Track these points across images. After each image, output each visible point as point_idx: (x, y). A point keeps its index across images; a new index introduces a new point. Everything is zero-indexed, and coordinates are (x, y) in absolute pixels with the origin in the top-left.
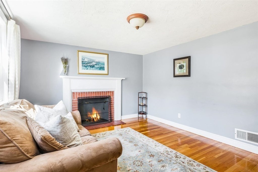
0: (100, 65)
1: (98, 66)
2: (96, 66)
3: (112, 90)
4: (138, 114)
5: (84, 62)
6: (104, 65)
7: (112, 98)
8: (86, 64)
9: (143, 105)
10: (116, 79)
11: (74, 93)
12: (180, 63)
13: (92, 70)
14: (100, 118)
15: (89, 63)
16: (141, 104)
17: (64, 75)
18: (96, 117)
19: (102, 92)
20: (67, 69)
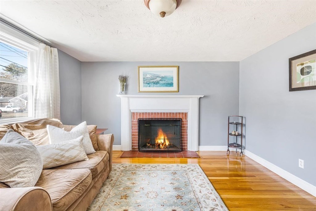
0: (166, 81)
1: (163, 82)
2: (161, 82)
3: (184, 111)
4: (227, 146)
5: (146, 79)
6: (173, 80)
7: (184, 121)
8: (149, 80)
9: (237, 134)
10: (190, 97)
11: (134, 114)
12: (302, 64)
13: (156, 87)
14: (169, 145)
15: (151, 80)
16: (233, 133)
17: (121, 94)
18: (164, 143)
19: (170, 113)
20: (125, 88)
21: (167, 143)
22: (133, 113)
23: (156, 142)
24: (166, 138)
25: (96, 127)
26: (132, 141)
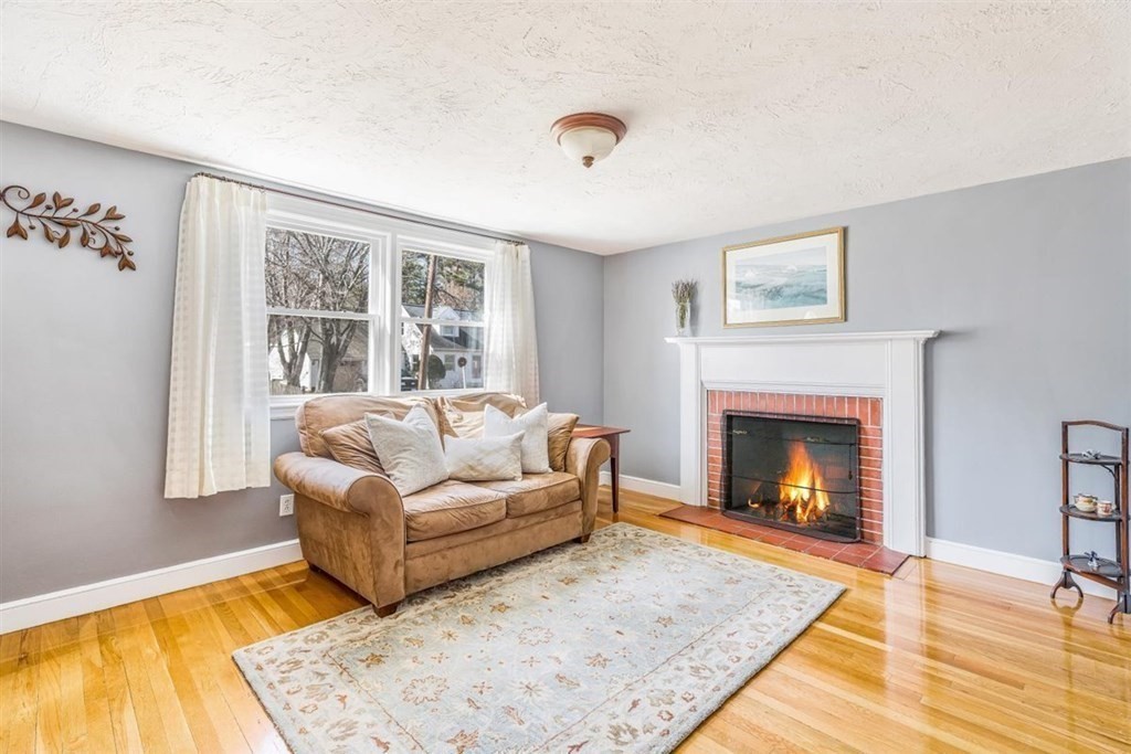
3: (867, 393)
7: (871, 432)
10: (886, 340)
11: (715, 396)
14: (829, 510)
16: (1083, 506)
17: (677, 336)
18: (809, 499)
19: (820, 398)
20: (688, 314)
21: (822, 502)
22: (711, 394)
23: (782, 496)
24: (818, 486)
25: (577, 418)
26: (709, 477)
